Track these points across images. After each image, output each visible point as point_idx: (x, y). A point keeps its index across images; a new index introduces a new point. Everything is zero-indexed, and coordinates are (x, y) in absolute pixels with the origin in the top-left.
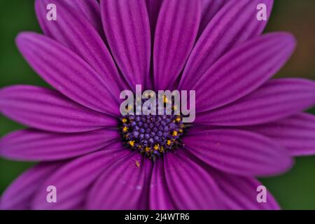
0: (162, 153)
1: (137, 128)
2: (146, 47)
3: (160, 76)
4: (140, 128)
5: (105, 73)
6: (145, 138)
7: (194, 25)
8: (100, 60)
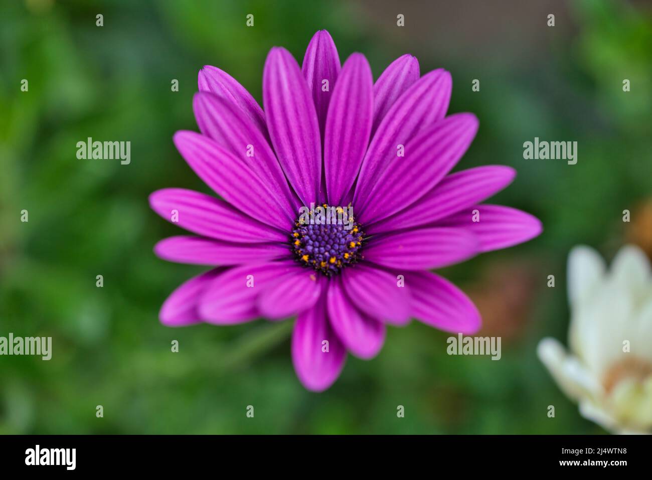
0: (339, 269)
1: (311, 242)
2: (315, 153)
3: (333, 185)
4: (314, 241)
5: (272, 183)
6: (319, 252)
7: (367, 121)
8: (266, 168)
